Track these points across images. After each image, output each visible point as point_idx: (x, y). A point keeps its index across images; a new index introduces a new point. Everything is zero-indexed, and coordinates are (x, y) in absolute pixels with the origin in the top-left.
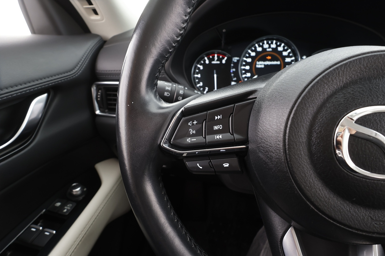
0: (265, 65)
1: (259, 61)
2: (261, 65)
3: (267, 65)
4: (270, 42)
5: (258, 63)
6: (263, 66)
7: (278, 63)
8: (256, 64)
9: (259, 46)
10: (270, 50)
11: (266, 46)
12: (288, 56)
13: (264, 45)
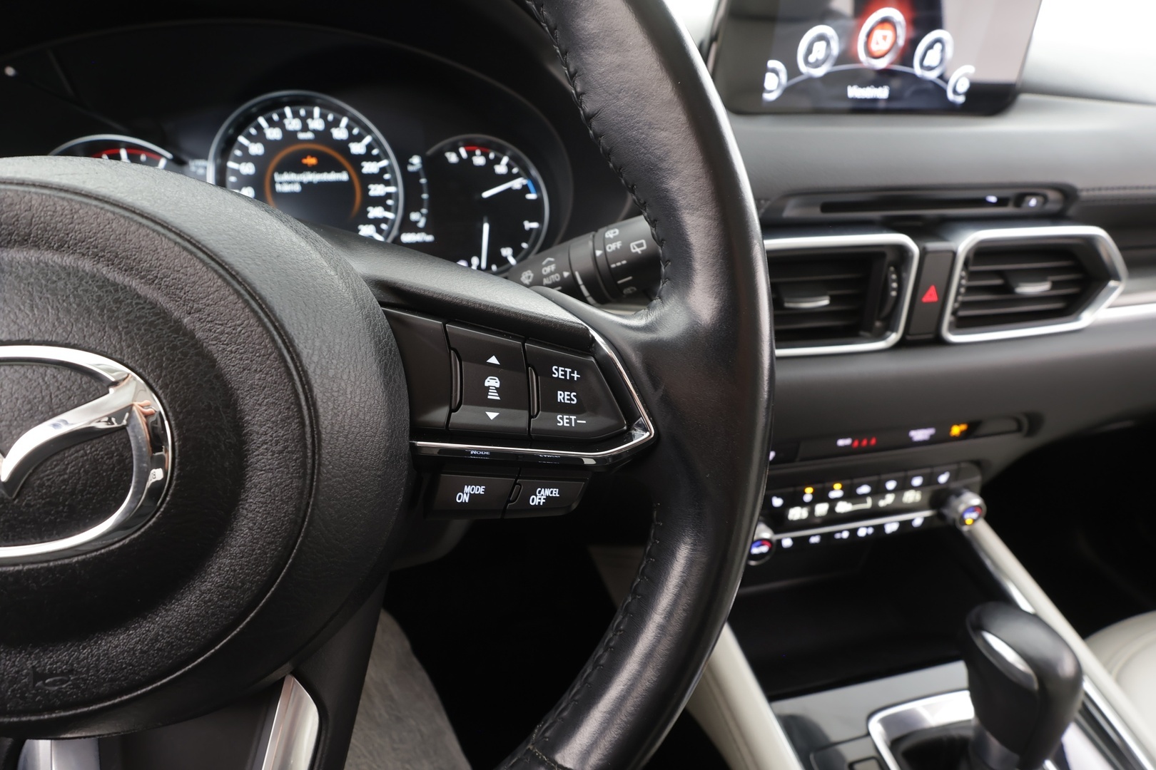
0: (302, 183)
1: (281, 172)
2: (290, 183)
3: (310, 184)
4: (302, 112)
5: (278, 177)
6: (297, 188)
7: (344, 177)
8: (273, 182)
9: (272, 123)
10: (309, 136)
11: (293, 124)
12: (368, 157)
13: (286, 122)
